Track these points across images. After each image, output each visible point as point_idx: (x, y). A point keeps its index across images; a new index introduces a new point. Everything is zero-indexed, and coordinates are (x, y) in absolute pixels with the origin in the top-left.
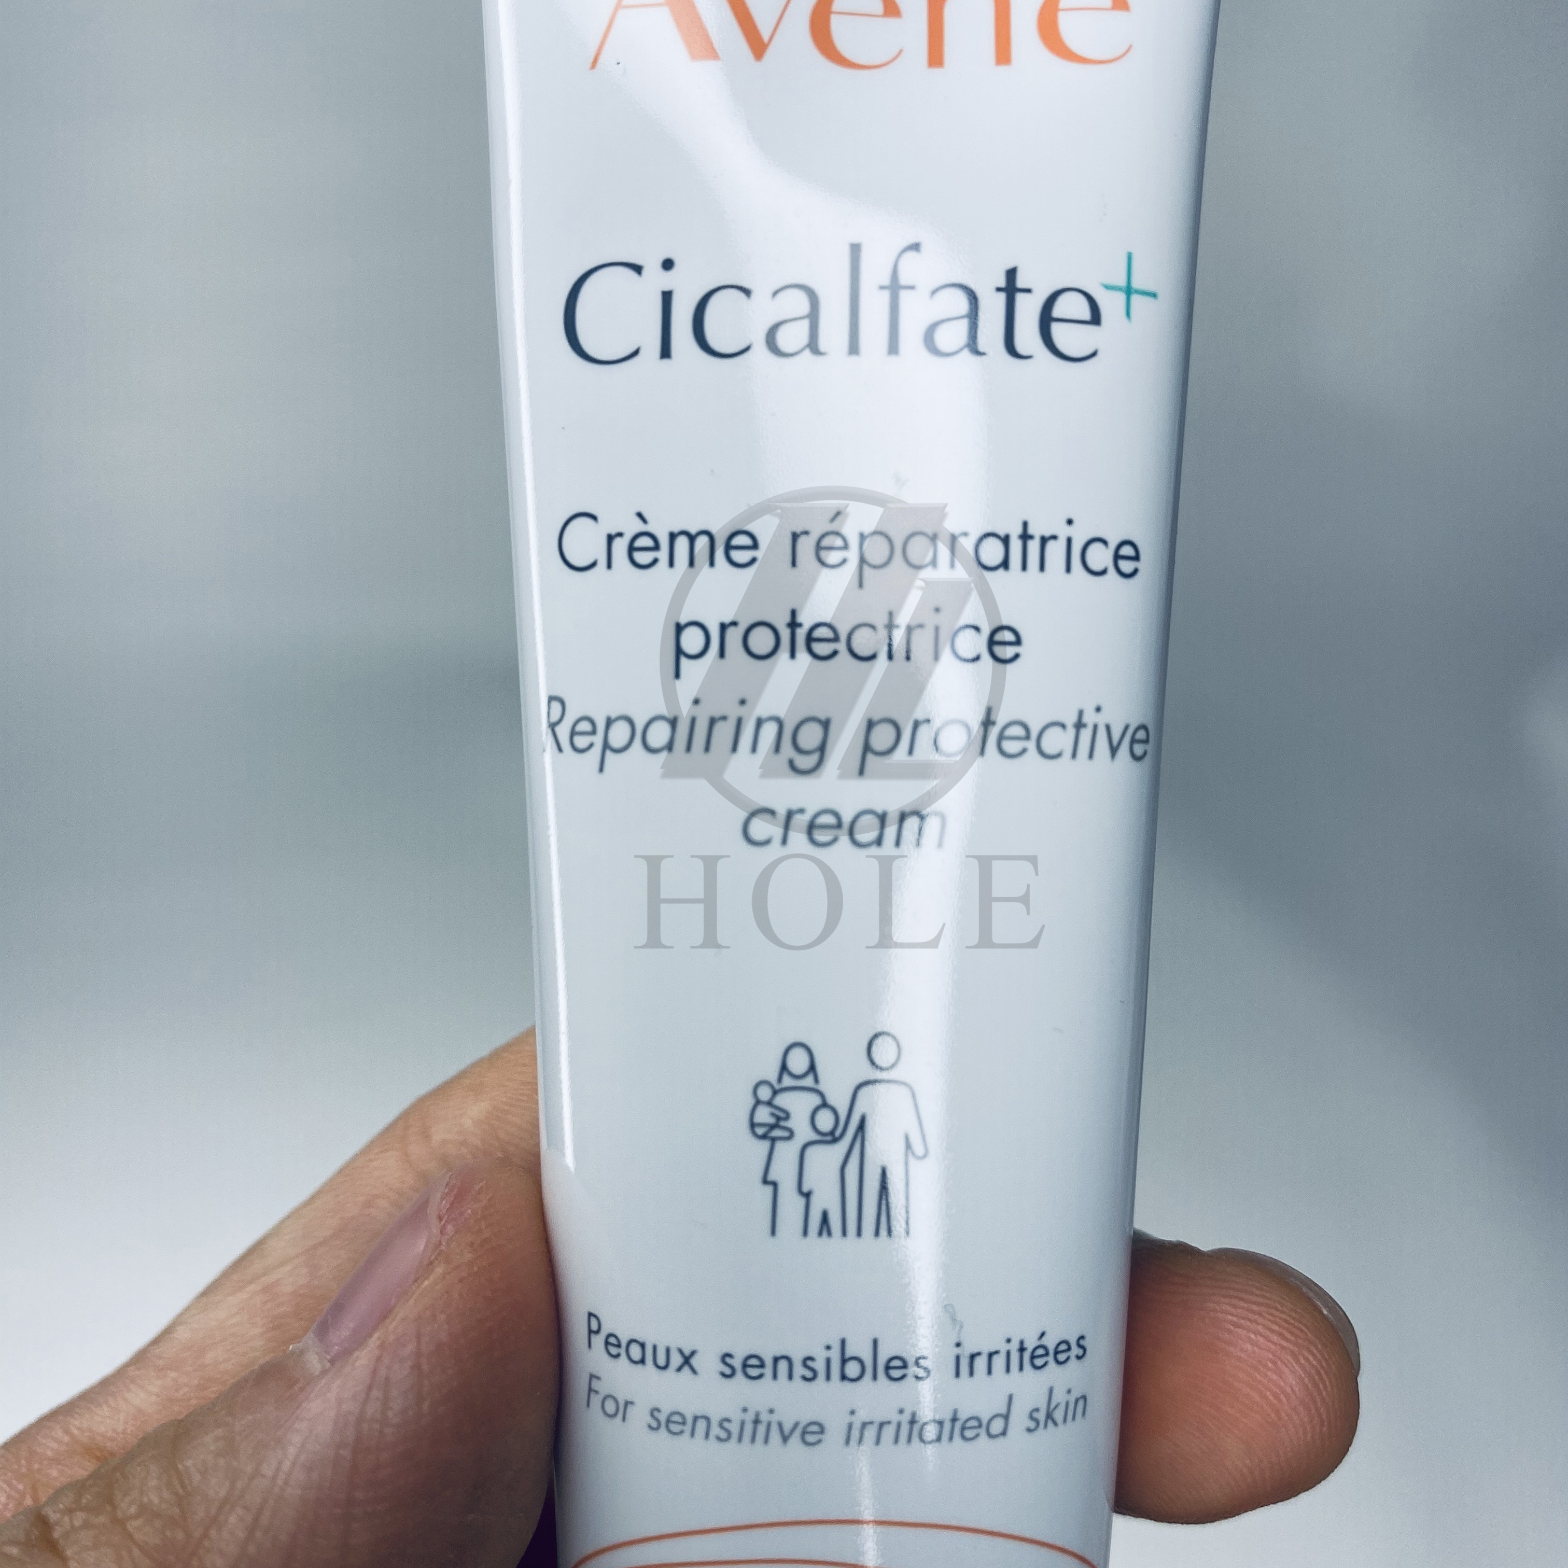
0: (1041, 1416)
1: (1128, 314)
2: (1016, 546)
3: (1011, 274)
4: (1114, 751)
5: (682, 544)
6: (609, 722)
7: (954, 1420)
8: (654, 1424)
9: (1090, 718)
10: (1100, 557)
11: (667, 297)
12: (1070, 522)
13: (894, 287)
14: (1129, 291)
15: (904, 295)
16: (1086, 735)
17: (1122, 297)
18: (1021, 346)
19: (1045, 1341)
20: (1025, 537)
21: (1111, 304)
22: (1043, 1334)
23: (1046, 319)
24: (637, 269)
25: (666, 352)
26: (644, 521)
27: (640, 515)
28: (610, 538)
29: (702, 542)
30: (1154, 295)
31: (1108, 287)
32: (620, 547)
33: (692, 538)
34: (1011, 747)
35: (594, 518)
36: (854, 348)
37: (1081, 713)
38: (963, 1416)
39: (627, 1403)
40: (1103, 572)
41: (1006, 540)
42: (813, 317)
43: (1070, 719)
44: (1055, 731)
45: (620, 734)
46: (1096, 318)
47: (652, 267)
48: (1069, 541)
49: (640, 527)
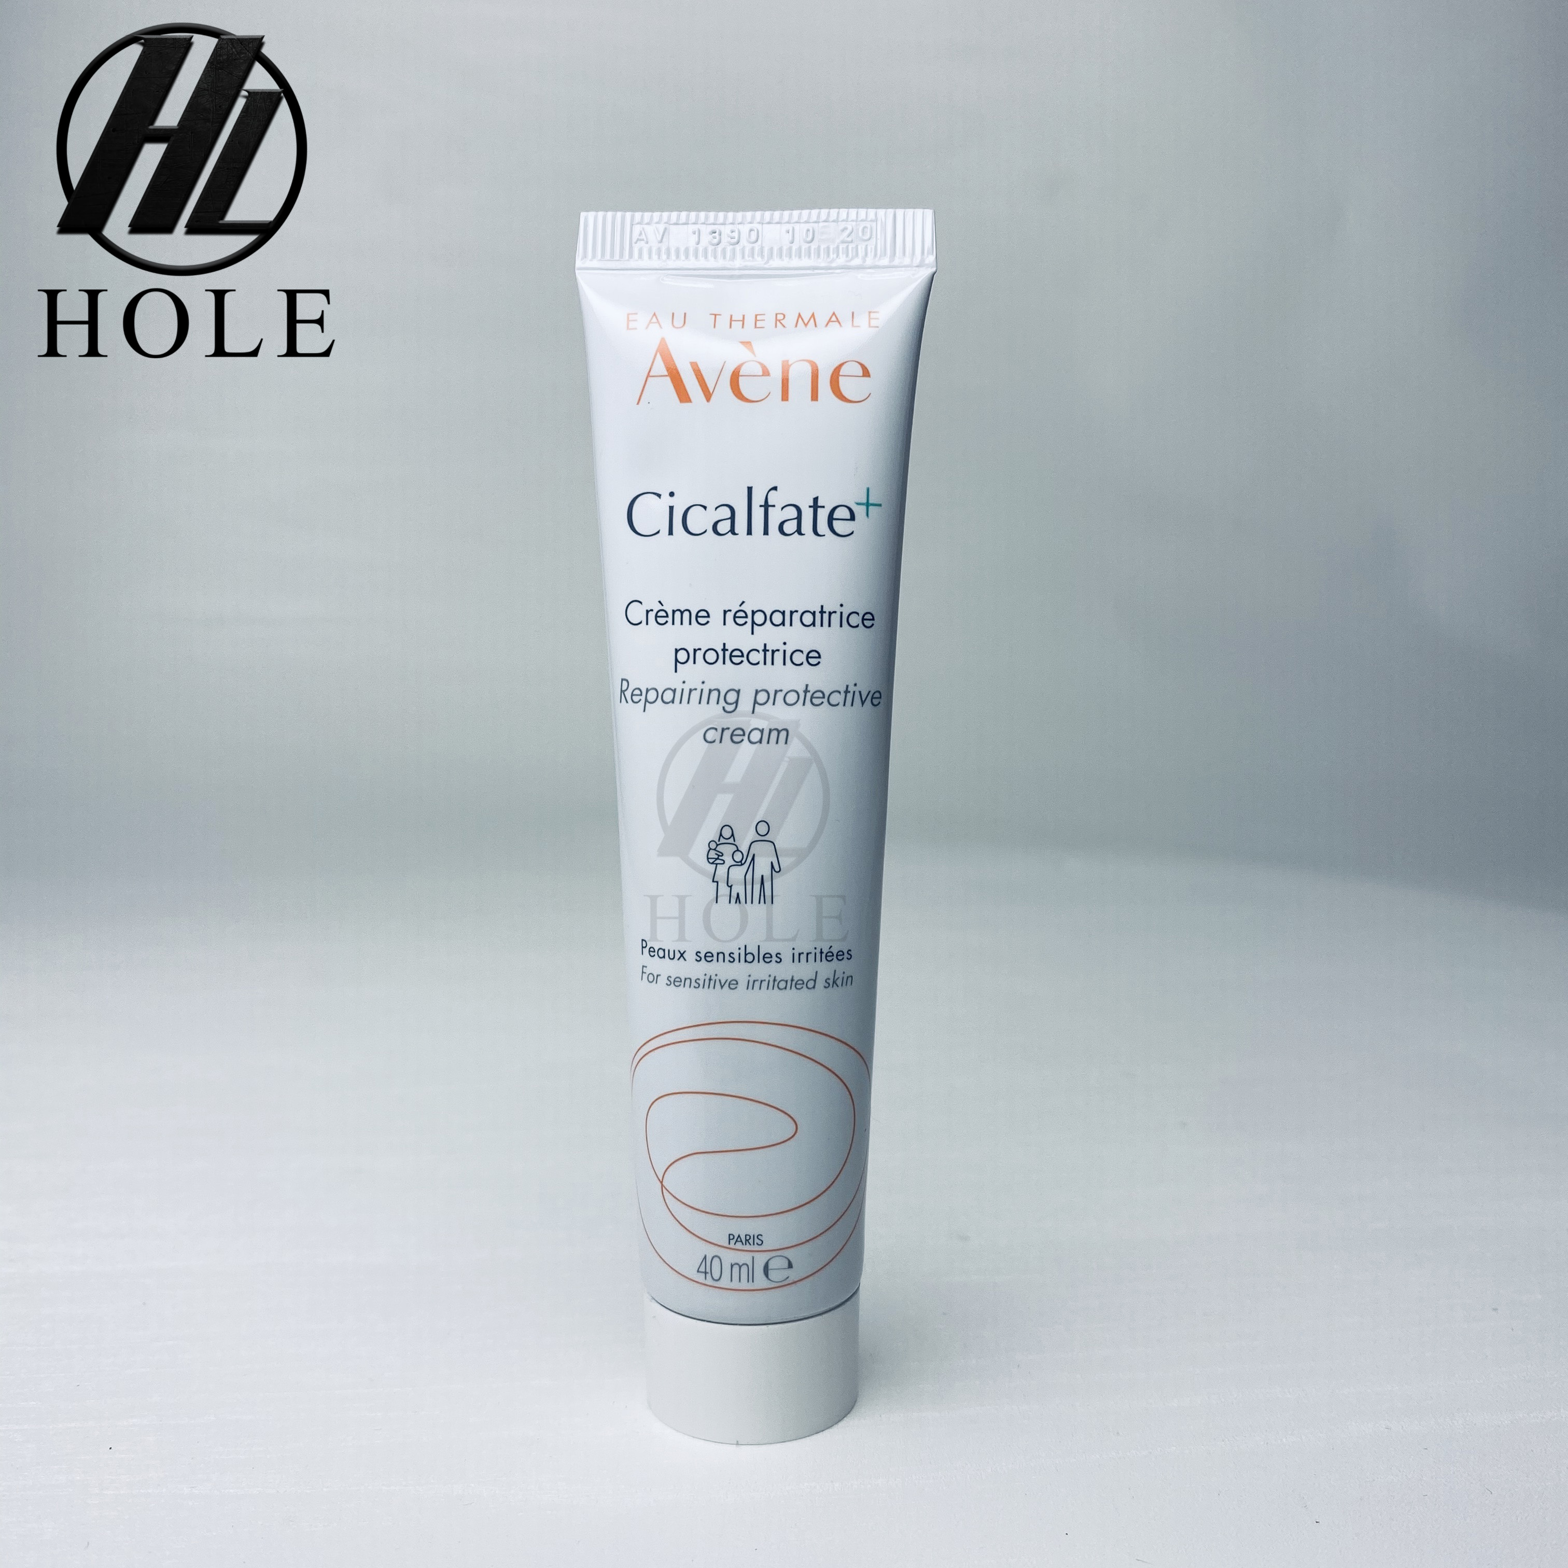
0: (831, 982)
1: (867, 515)
2: (818, 616)
3: (816, 500)
4: (863, 703)
5: (678, 614)
6: (647, 691)
7: (792, 980)
8: (669, 983)
9: (851, 689)
10: (855, 620)
11: (671, 508)
12: (842, 605)
13: (766, 506)
14: (868, 505)
15: (770, 509)
16: (850, 696)
17: (864, 507)
18: (820, 531)
19: (832, 950)
20: (822, 612)
21: (859, 511)
22: (831, 947)
23: (831, 519)
24: (659, 496)
25: (671, 533)
26: (662, 605)
27: (660, 602)
28: (648, 612)
29: (686, 614)
30: (880, 505)
31: (858, 504)
32: (652, 615)
33: (682, 613)
34: (816, 701)
35: (641, 603)
36: (749, 532)
37: (847, 686)
38: (796, 979)
39: (657, 976)
40: (857, 626)
41: (814, 614)
42: (732, 518)
43: (843, 689)
44: (835, 695)
45: (652, 696)
46: (853, 518)
47: (665, 495)
48: (841, 613)
49: (661, 607)
